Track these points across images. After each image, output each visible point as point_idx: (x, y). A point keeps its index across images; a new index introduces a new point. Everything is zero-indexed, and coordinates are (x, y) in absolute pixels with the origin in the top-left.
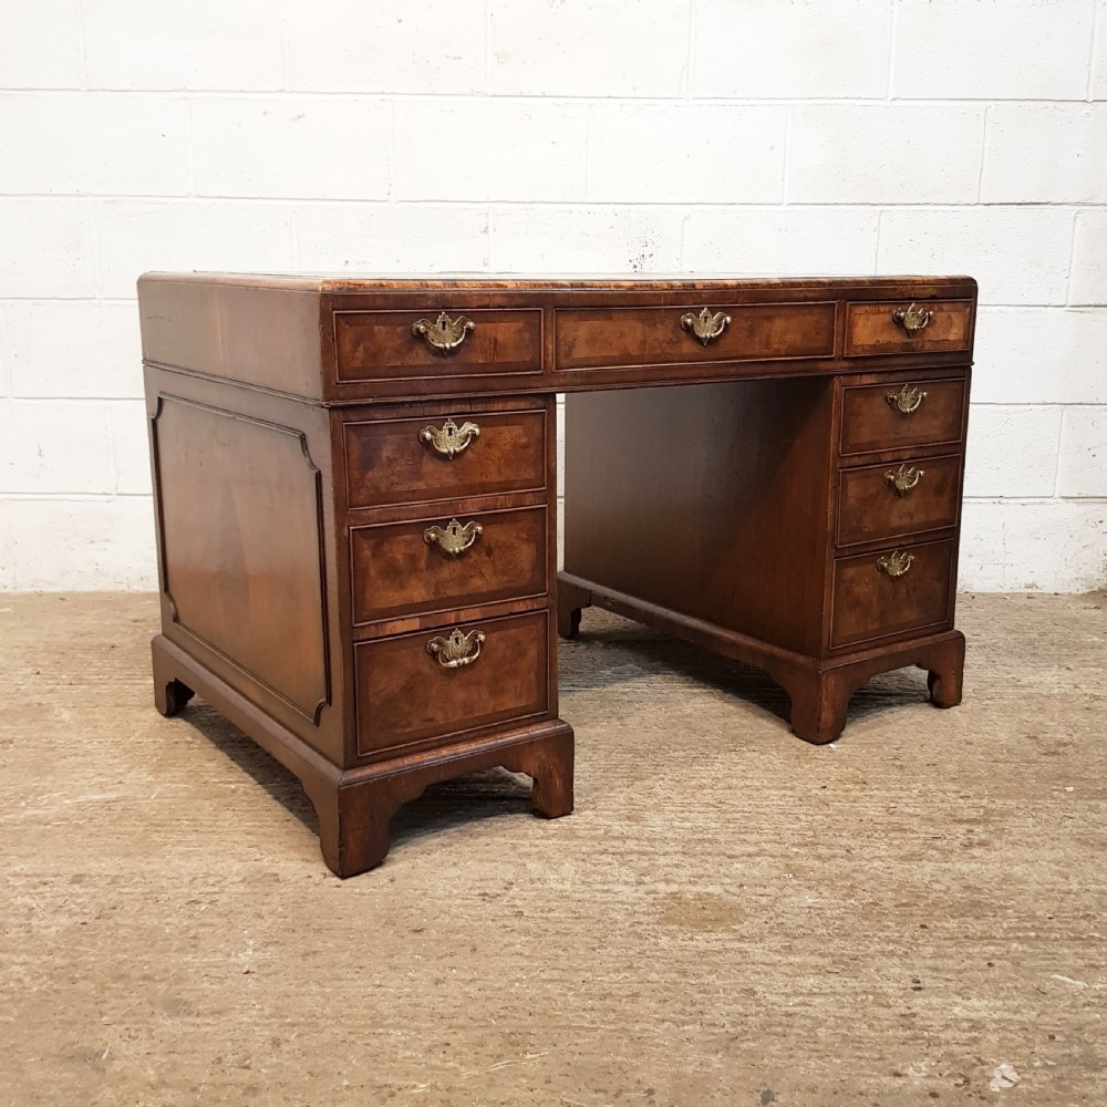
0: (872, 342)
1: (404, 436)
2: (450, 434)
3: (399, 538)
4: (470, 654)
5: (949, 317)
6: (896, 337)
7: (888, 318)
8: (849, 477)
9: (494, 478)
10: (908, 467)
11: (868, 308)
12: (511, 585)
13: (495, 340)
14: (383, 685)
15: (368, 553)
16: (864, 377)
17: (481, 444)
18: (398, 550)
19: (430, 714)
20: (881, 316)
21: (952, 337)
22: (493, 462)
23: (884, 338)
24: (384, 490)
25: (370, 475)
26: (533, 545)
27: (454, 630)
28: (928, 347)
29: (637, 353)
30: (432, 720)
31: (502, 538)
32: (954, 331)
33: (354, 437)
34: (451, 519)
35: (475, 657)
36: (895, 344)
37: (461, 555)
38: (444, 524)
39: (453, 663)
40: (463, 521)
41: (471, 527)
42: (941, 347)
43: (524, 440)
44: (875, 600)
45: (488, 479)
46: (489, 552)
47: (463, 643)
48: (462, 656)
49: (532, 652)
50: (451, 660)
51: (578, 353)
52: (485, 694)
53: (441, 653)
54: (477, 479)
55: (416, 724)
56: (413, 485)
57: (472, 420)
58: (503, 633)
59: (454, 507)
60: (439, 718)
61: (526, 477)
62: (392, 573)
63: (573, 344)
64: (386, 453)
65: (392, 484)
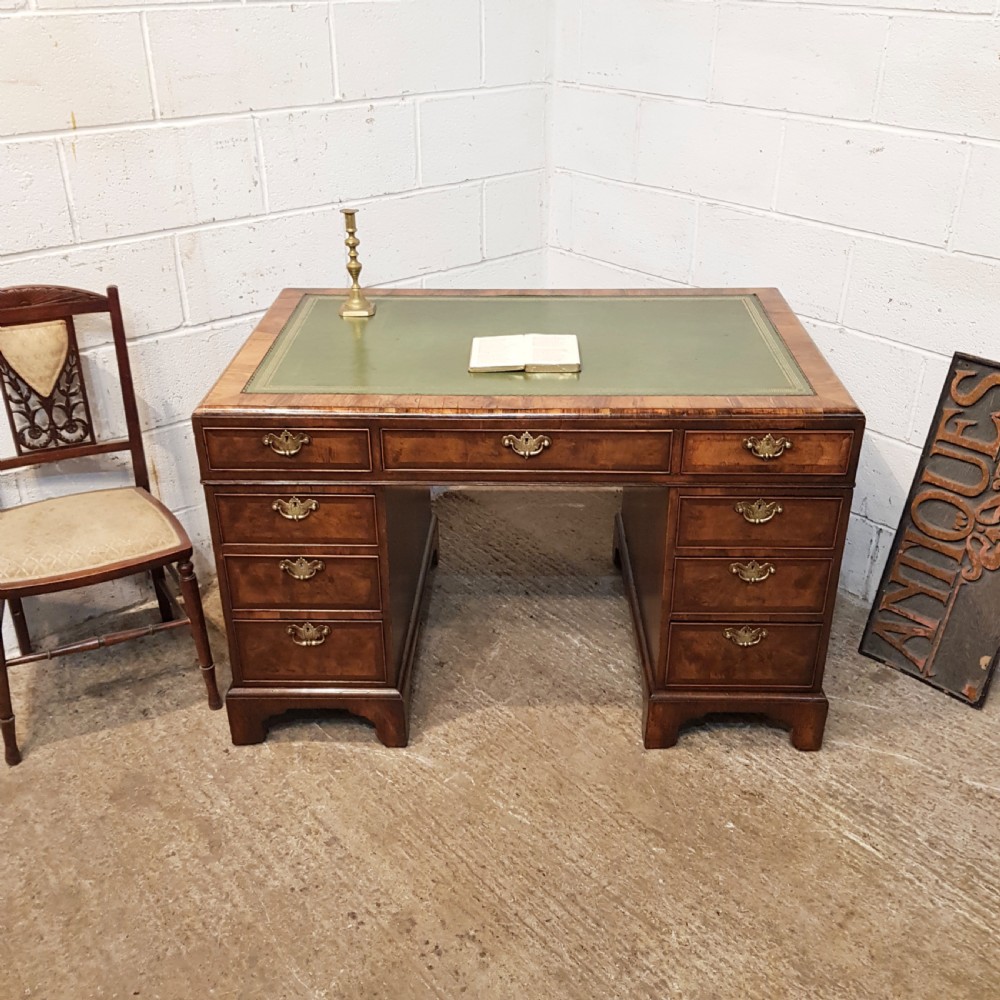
0: (716, 463)
1: (260, 505)
2: (295, 506)
3: (260, 565)
4: (318, 639)
5: (820, 446)
6: (746, 460)
7: (736, 445)
8: (685, 564)
9: (335, 536)
10: (761, 563)
11: (710, 437)
12: (351, 602)
13: (330, 450)
14: (255, 646)
15: (238, 571)
16: (707, 490)
17: (321, 514)
18: (260, 570)
19: (293, 667)
20: (726, 443)
21: (821, 462)
22: (332, 525)
23: (731, 460)
24: (248, 535)
25: (237, 525)
26: (368, 580)
27: (306, 623)
28: (787, 470)
29: (460, 461)
30: (294, 671)
31: (342, 573)
32: (824, 457)
33: (222, 502)
34: (299, 557)
35: (319, 642)
36: (746, 466)
37: (306, 581)
38: (294, 560)
39: (304, 643)
40: (309, 560)
41: (316, 564)
42: (807, 471)
43: (356, 514)
44: (720, 658)
45: (329, 536)
46: (331, 580)
47: (313, 631)
48: (311, 640)
49: (371, 645)
50: (302, 640)
51: (403, 459)
52: (333, 664)
53: (296, 635)
54: (320, 534)
55: (282, 672)
56: (269, 535)
57: (313, 498)
58: (345, 630)
59: (302, 550)
60: (299, 671)
61: (360, 537)
62: (257, 584)
63: (399, 453)
64: (247, 513)
65: (254, 532)
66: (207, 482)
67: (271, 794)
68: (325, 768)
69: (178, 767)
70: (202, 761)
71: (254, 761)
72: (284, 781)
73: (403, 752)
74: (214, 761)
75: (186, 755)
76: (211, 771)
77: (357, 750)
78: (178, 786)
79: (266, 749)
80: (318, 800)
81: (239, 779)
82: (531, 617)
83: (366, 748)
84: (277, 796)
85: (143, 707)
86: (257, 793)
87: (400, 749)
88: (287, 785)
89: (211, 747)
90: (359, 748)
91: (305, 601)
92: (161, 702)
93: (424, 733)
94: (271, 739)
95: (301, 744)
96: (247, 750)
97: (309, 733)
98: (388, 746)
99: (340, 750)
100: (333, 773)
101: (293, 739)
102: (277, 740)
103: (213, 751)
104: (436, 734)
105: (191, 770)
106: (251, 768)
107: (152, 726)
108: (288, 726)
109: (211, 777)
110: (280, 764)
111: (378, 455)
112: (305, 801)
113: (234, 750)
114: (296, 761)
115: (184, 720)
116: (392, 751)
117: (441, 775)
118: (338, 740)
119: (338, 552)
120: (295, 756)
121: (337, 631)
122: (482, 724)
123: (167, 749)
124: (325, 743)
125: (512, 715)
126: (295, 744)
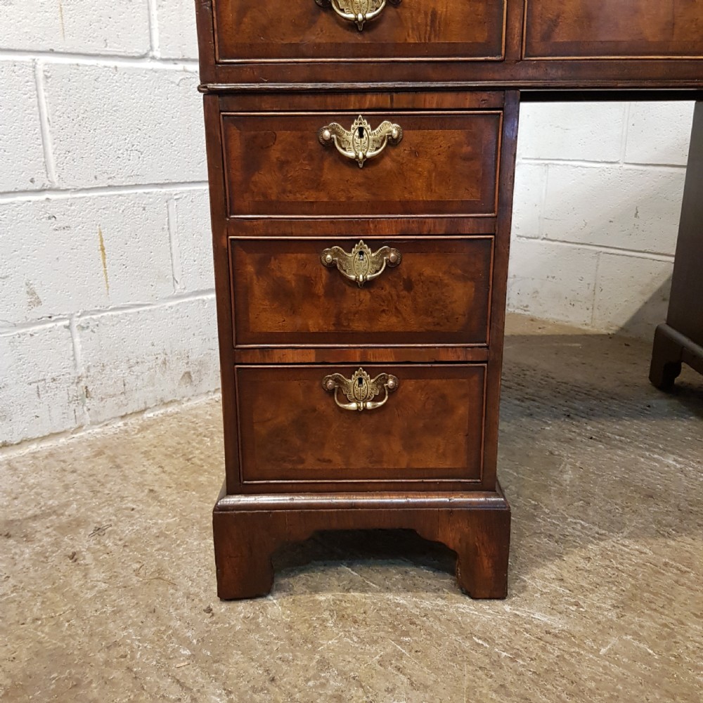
1: (300, 134)
2: (361, 136)
3: (290, 256)
4: (376, 399)
9: (423, 196)
12: (438, 328)
13: (434, 14)
14: (268, 415)
15: (250, 269)
17: (402, 151)
18: (288, 268)
19: (327, 454)
22: (420, 174)
24: (274, 198)
25: (256, 178)
26: (470, 284)
27: (357, 369)
29: (658, 39)
30: (330, 461)
31: (428, 271)
33: (234, 131)
34: (358, 241)
35: (380, 404)
37: (368, 284)
38: (348, 246)
39: (353, 406)
40: (374, 245)
41: (385, 253)
43: (466, 149)
45: (413, 197)
46: (409, 286)
47: (369, 385)
48: (365, 400)
49: (462, 410)
50: (350, 402)
51: (561, 36)
52: (397, 446)
53: (339, 392)
54: (397, 195)
55: (310, 462)
56: (311, 196)
57: (392, 119)
58: (422, 382)
59: (363, 227)
60: (338, 461)
61: (467, 198)
62: (282, 295)
63: (554, 23)
64: (275, 153)
65: (284, 191)
66: (210, 86)
67: (300, 682)
68: (382, 634)
69: (128, 637)
70: (169, 627)
71: (258, 625)
72: (317, 657)
73: (505, 607)
74: (189, 626)
75: (142, 617)
76: (186, 642)
77: (426, 604)
78: (129, 669)
79: (274, 606)
80: (387, 690)
81: (237, 656)
82: (591, 438)
83: (440, 602)
84: (311, 683)
85: (70, 551)
86: (273, 680)
87: (497, 602)
88: (324, 664)
89: (182, 604)
90: (429, 602)
91: (359, 326)
92: (99, 543)
93: (525, 578)
94: (277, 590)
95: (330, 596)
96: (243, 608)
97: (338, 579)
98: (474, 597)
99: (398, 605)
100: (400, 643)
101: (316, 590)
102: (290, 591)
103: (186, 611)
104: (543, 578)
105: (152, 642)
106: (254, 637)
107: (85, 576)
108: (301, 571)
109: (187, 652)
110: (304, 628)
111: (517, 25)
112: (366, 692)
113: (222, 608)
114: (330, 624)
115: (138, 566)
116: (484, 605)
117: (589, 642)
118: (388, 589)
119: (426, 229)
120: (326, 615)
121: (410, 385)
122: (607, 563)
123: (109, 609)
124: (369, 594)
125: (645, 550)
126: (321, 597)
